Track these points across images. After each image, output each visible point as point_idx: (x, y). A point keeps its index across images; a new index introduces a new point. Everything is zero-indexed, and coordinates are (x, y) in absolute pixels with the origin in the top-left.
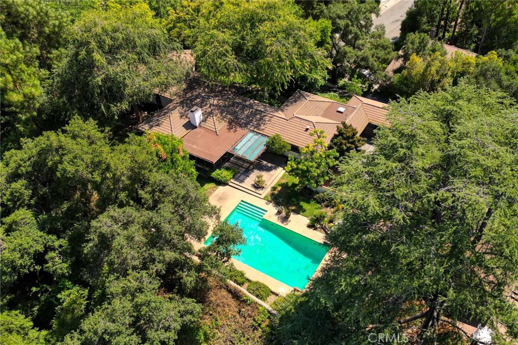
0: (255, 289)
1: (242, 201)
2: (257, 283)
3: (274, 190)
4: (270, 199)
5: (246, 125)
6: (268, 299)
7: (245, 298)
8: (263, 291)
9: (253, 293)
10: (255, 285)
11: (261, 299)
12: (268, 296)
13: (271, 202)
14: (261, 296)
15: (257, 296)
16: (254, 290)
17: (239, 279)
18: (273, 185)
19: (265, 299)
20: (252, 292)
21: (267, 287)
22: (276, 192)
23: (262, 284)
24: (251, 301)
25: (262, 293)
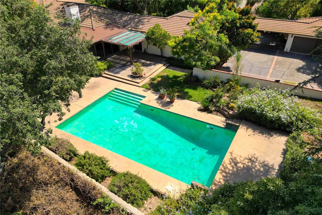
0: (121, 184)
1: (116, 89)
2: (126, 175)
3: (153, 80)
4: (148, 87)
5: (124, 27)
6: (147, 204)
7: (100, 200)
8: (137, 188)
9: (119, 191)
10: (123, 178)
11: (132, 203)
12: (145, 198)
13: (149, 89)
14: (132, 198)
15: (125, 198)
16: (119, 187)
17: (96, 170)
18: (152, 76)
19: (140, 203)
20: (116, 189)
21: (145, 182)
22: (155, 82)
23: (136, 177)
24: (111, 206)
25: (134, 192)
